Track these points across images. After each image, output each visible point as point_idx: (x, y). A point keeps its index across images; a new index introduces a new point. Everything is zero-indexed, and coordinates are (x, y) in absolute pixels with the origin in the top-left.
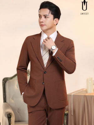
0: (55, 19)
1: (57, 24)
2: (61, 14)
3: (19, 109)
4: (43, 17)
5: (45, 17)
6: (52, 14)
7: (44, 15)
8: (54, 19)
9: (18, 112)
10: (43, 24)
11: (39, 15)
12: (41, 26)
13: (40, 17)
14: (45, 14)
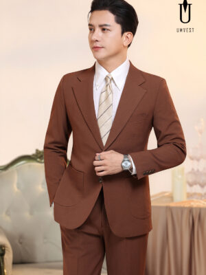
0: (126, 34)
1: (129, 45)
2: (137, 22)
3: (21, 237)
4: (98, 31)
5: (104, 30)
6: (118, 22)
7: (100, 26)
8: (123, 33)
9: (21, 243)
10: (98, 44)
11: (89, 25)
12: (95, 49)
13: (91, 29)
14: (103, 23)
